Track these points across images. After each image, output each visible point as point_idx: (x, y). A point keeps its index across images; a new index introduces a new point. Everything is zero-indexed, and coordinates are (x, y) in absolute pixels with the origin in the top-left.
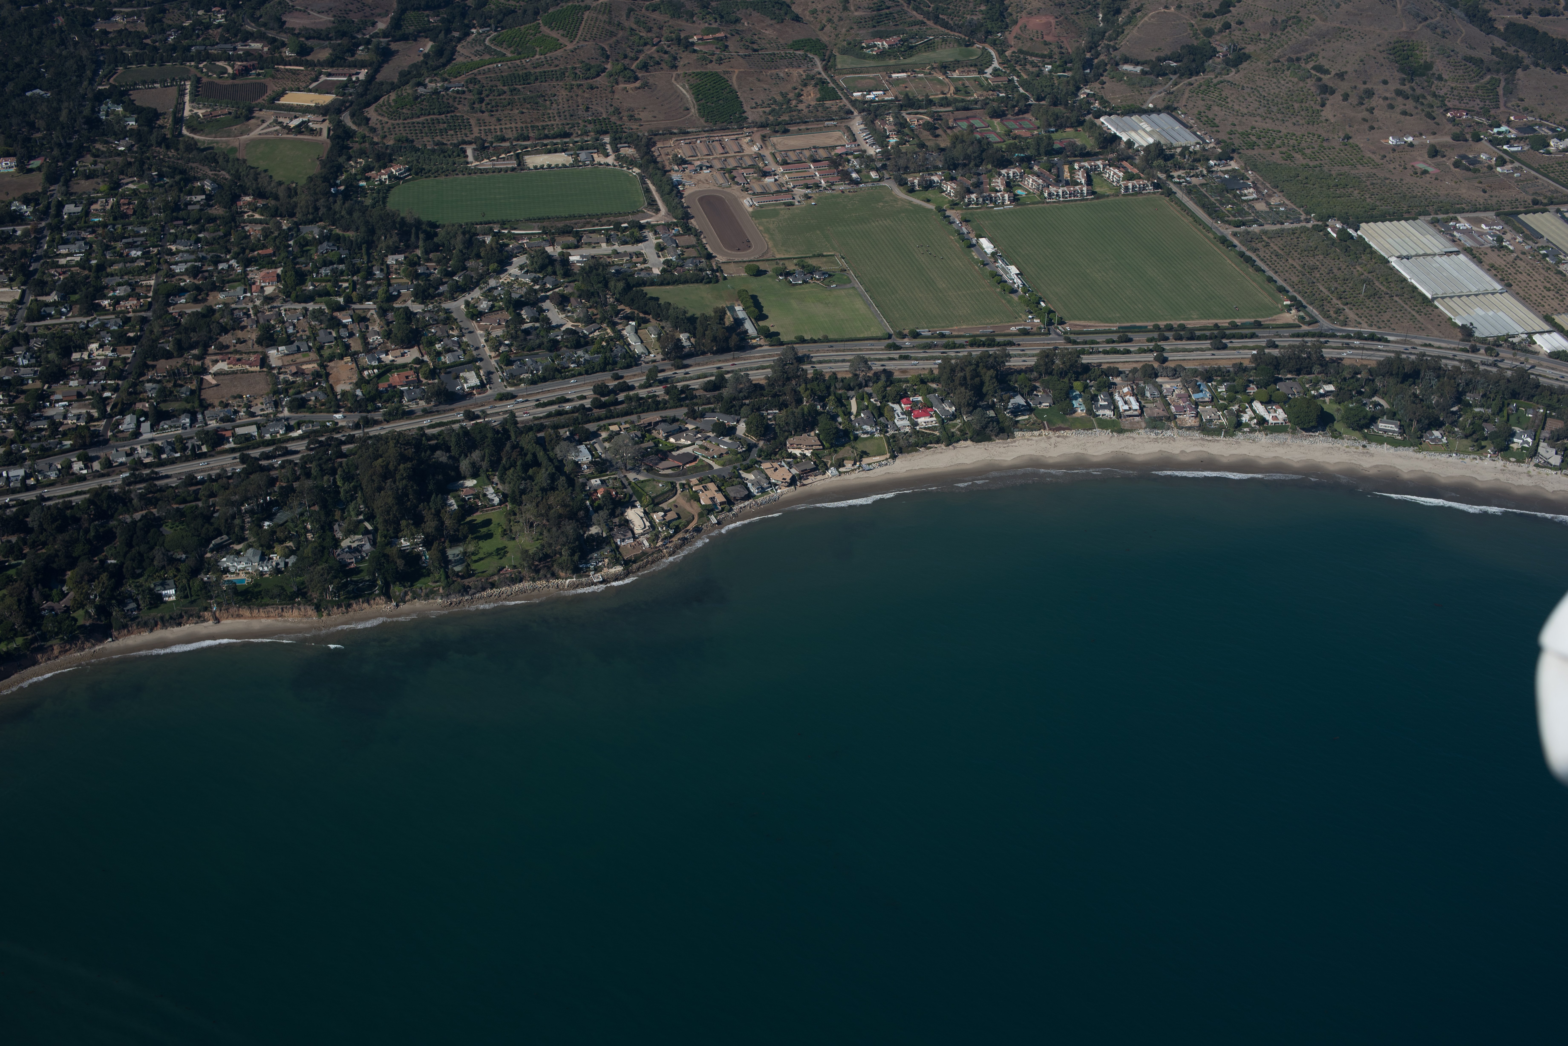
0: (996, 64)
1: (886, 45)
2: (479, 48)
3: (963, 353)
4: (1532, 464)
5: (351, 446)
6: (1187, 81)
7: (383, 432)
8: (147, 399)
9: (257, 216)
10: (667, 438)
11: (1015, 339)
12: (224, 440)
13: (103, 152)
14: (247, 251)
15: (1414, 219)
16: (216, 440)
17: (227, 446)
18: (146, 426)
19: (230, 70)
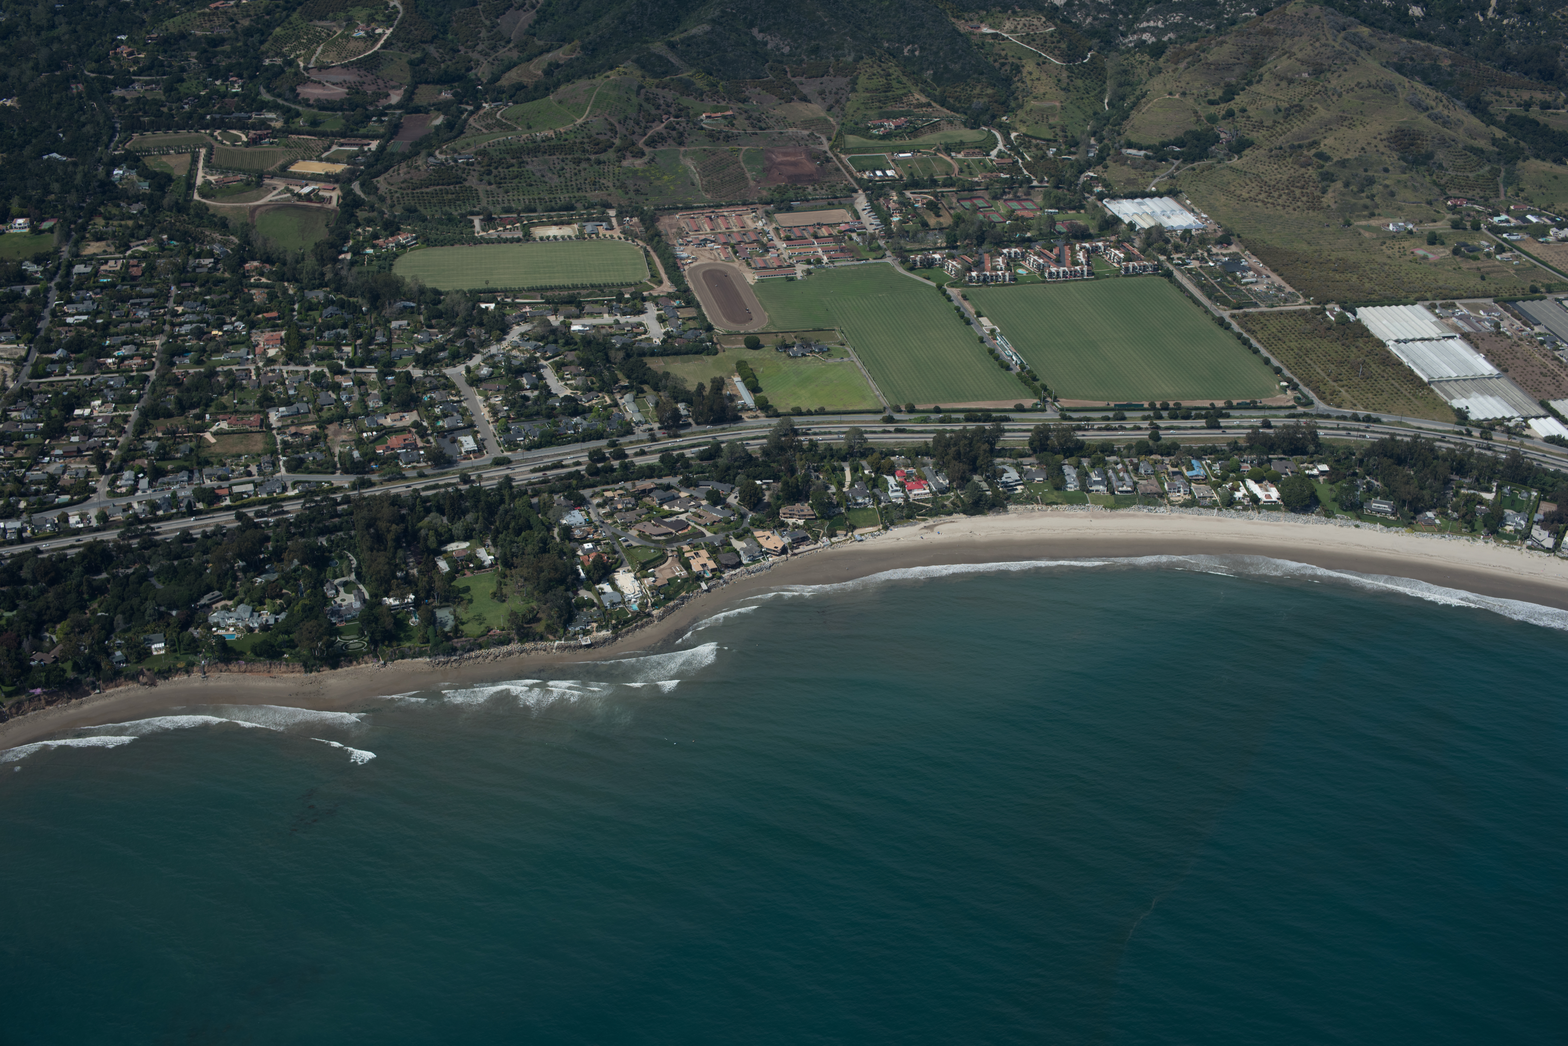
0: (1000, 146)
1: (893, 126)
2: (490, 121)
3: (958, 427)
4: (1524, 546)
5: (345, 506)
6: (1190, 166)
7: (378, 493)
8: (147, 456)
9: (264, 280)
10: (661, 505)
11: (1012, 415)
12: (219, 498)
13: (115, 215)
14: (253, 314)
15: (1413, 304)
16: (211, 498)
17: (224, 504)
18: (144, 483)
19: (244, 139)
